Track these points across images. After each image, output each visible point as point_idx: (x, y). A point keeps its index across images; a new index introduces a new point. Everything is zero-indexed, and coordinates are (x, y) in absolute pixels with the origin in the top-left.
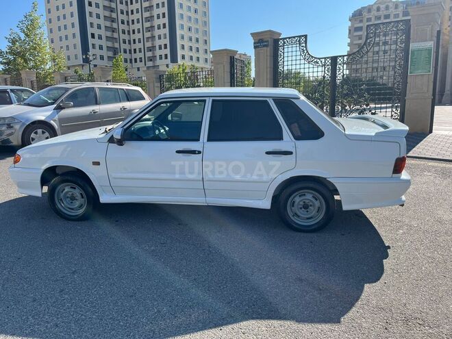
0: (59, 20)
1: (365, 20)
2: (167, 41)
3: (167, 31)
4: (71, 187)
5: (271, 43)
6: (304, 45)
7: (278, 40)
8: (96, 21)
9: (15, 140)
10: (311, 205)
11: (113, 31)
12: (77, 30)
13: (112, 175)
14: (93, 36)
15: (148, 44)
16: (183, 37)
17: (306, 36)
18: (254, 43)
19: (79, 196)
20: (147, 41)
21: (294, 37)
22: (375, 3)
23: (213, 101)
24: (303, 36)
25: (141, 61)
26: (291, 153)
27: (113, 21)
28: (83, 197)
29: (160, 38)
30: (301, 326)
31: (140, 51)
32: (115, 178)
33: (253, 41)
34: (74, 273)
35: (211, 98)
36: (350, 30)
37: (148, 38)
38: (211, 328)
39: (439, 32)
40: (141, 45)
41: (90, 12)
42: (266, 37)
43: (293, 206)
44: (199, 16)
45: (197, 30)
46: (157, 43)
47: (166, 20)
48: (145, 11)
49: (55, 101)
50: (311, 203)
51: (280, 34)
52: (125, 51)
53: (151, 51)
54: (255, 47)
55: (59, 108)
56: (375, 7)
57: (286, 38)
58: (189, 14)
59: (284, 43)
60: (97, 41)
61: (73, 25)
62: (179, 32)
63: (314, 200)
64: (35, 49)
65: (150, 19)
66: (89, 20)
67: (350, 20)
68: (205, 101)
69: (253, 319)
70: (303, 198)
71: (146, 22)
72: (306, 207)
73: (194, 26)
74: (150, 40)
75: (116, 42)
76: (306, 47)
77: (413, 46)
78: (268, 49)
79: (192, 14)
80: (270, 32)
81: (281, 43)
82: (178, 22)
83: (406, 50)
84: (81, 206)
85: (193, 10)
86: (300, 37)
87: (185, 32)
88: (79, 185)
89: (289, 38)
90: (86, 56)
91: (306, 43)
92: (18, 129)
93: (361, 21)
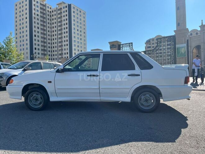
0: (21, 42)
1: (151, 44)
2: (68, 51)
3: (68, 47)
4: (36, 94)
5: (117, 46)
6: (131, 47)
7: (120, 45)
8: (37, 43)
9: (3, 84)
10: (149, 100)
11: (45, 47)
12: (29, 46)
13: (57, 87)
14: (35, 49)
15: (60, 52)
16: (75, 50)
17: (132, 43)
18: (110, 46)
19: (40, 98)
20: (59, 51)
21: (127, 44)
22: (155, 37)
23: (103, 54)
24: (131, 43)
25: (56, 59)
26: (139, 75)
27: (45, 43)
28: (41, 99)
29: (65, 50)
30: (157, 144)
31: (56, 55)
32: (58, 89)
33: (110, 45)
34: (41, 128)
35: (103, 53)
36: (146, 48)
37: (60, 50)
38: (115, 145)
39: (188, 40)
40: (57, 53)
41: (35, 39)
42: (115, 44)
43: (141, 100)
44: (82, 41)
45: (81, 47)
46: (64, 52)
47: (68, 43)
48: (59, 39)
49: (23, 67)
50: (149, 99)
51: (121, 43)
52: (49, 55)
53: (61, 55)
54: (110, 48)
55: (25, 70)
56: (155, 39)
57: (123, 44)
58: (78, 40)
59: (123, 46)
60: (37, 51)
61: (27, 44)
62: (73, 48)
63: (150, 97)
64: (10, 51)
65: (61, 42)
66: (34, 42)
67: (145, 44)
68: (100, 54)
69: (134, 141)
70: (145, 96)
71: (59, 43)
72: (146, 100)
73: (80, 45)
74: (61, 50)
75: (46, 51)
76: (132, 48)
77: (177, 46)
78: (116, 48)
79: (79, 40)
80: (117, 42)
81: (121, 46)
82: (73, 43)
83: (175, 48)
84: (40, 103)
85: (80, 39)
86: (130, 43)
87: (76, 47)
88: (40, 93)
89: (125, 44)
90: (33, 56)
91: (132, 46)
92: (5, 78)
93: (150, 44)
